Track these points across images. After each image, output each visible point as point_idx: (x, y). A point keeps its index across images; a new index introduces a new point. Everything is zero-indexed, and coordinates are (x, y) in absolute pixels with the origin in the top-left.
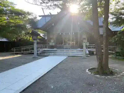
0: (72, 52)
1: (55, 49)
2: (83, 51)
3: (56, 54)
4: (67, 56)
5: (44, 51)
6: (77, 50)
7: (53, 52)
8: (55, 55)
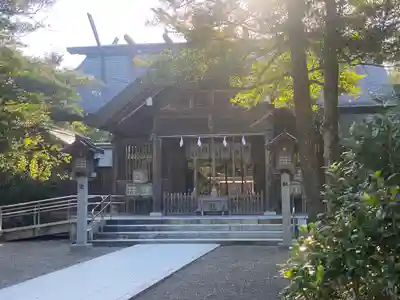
0: (238, 229)
1: (155, 215)
2: (280, 221)
3: (166, 236)
4: (217, 242)
5: (108, 222)
6: (261, 217)
7: (153, 230)
8: (161, 239)
